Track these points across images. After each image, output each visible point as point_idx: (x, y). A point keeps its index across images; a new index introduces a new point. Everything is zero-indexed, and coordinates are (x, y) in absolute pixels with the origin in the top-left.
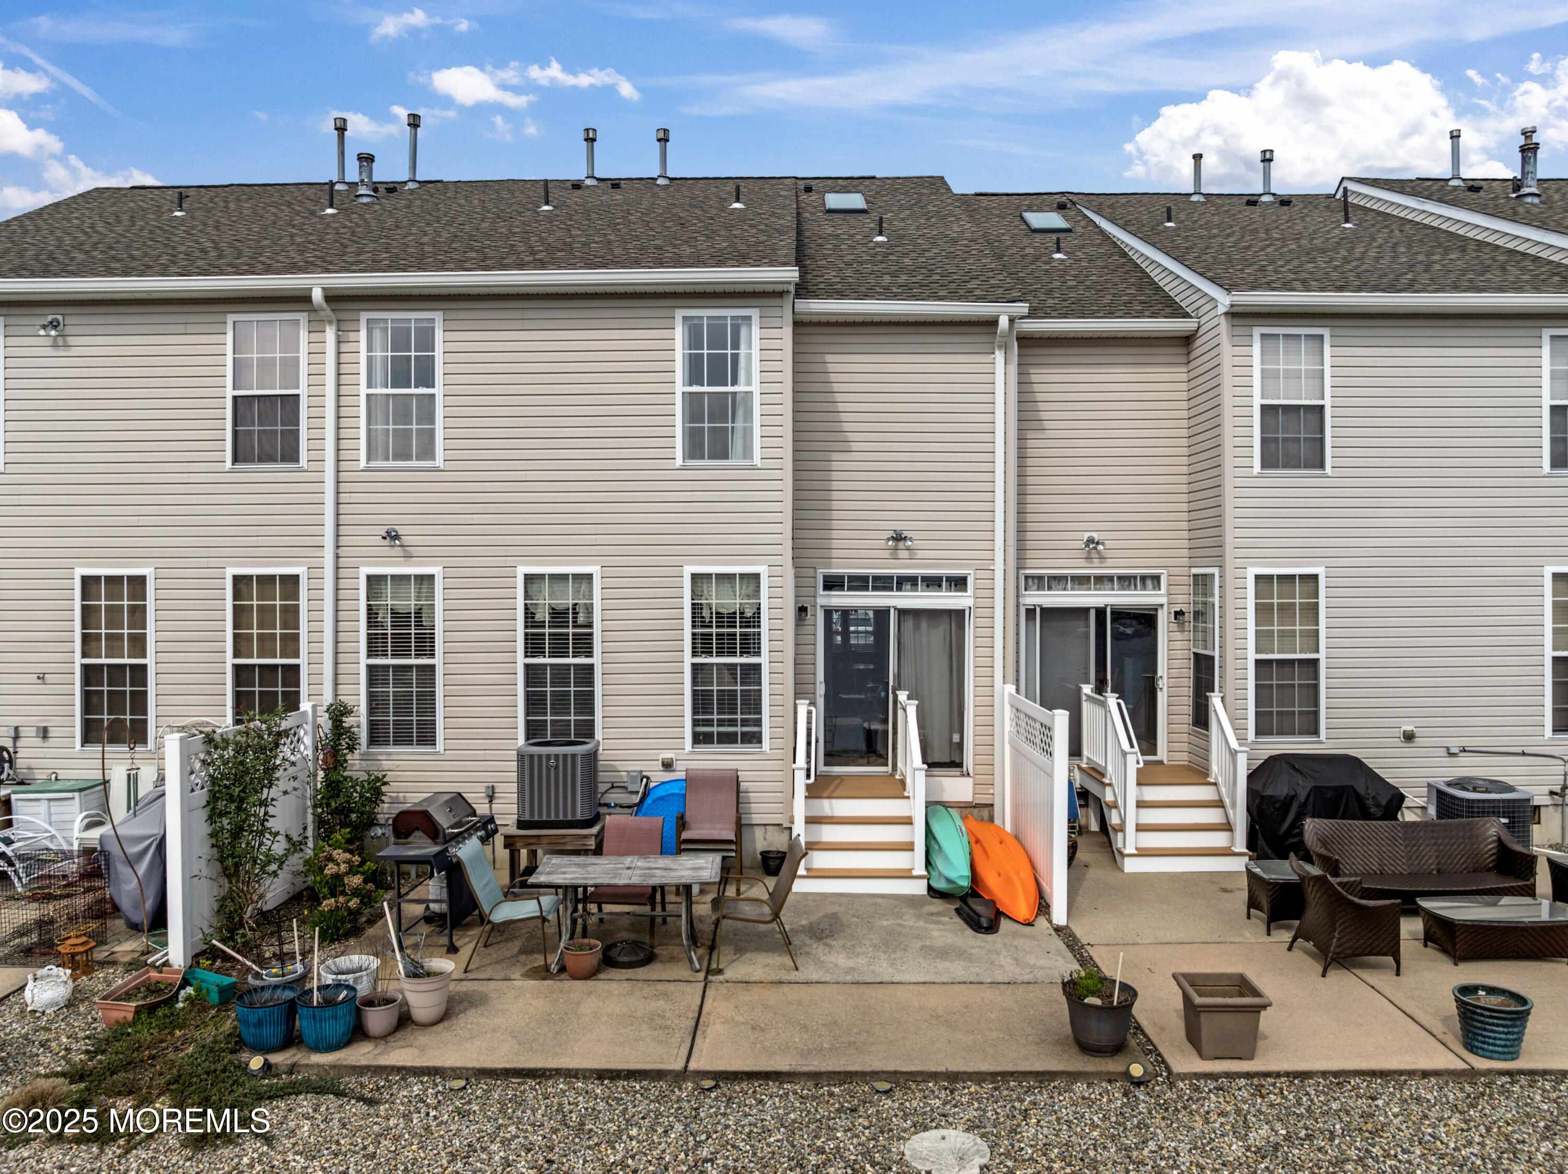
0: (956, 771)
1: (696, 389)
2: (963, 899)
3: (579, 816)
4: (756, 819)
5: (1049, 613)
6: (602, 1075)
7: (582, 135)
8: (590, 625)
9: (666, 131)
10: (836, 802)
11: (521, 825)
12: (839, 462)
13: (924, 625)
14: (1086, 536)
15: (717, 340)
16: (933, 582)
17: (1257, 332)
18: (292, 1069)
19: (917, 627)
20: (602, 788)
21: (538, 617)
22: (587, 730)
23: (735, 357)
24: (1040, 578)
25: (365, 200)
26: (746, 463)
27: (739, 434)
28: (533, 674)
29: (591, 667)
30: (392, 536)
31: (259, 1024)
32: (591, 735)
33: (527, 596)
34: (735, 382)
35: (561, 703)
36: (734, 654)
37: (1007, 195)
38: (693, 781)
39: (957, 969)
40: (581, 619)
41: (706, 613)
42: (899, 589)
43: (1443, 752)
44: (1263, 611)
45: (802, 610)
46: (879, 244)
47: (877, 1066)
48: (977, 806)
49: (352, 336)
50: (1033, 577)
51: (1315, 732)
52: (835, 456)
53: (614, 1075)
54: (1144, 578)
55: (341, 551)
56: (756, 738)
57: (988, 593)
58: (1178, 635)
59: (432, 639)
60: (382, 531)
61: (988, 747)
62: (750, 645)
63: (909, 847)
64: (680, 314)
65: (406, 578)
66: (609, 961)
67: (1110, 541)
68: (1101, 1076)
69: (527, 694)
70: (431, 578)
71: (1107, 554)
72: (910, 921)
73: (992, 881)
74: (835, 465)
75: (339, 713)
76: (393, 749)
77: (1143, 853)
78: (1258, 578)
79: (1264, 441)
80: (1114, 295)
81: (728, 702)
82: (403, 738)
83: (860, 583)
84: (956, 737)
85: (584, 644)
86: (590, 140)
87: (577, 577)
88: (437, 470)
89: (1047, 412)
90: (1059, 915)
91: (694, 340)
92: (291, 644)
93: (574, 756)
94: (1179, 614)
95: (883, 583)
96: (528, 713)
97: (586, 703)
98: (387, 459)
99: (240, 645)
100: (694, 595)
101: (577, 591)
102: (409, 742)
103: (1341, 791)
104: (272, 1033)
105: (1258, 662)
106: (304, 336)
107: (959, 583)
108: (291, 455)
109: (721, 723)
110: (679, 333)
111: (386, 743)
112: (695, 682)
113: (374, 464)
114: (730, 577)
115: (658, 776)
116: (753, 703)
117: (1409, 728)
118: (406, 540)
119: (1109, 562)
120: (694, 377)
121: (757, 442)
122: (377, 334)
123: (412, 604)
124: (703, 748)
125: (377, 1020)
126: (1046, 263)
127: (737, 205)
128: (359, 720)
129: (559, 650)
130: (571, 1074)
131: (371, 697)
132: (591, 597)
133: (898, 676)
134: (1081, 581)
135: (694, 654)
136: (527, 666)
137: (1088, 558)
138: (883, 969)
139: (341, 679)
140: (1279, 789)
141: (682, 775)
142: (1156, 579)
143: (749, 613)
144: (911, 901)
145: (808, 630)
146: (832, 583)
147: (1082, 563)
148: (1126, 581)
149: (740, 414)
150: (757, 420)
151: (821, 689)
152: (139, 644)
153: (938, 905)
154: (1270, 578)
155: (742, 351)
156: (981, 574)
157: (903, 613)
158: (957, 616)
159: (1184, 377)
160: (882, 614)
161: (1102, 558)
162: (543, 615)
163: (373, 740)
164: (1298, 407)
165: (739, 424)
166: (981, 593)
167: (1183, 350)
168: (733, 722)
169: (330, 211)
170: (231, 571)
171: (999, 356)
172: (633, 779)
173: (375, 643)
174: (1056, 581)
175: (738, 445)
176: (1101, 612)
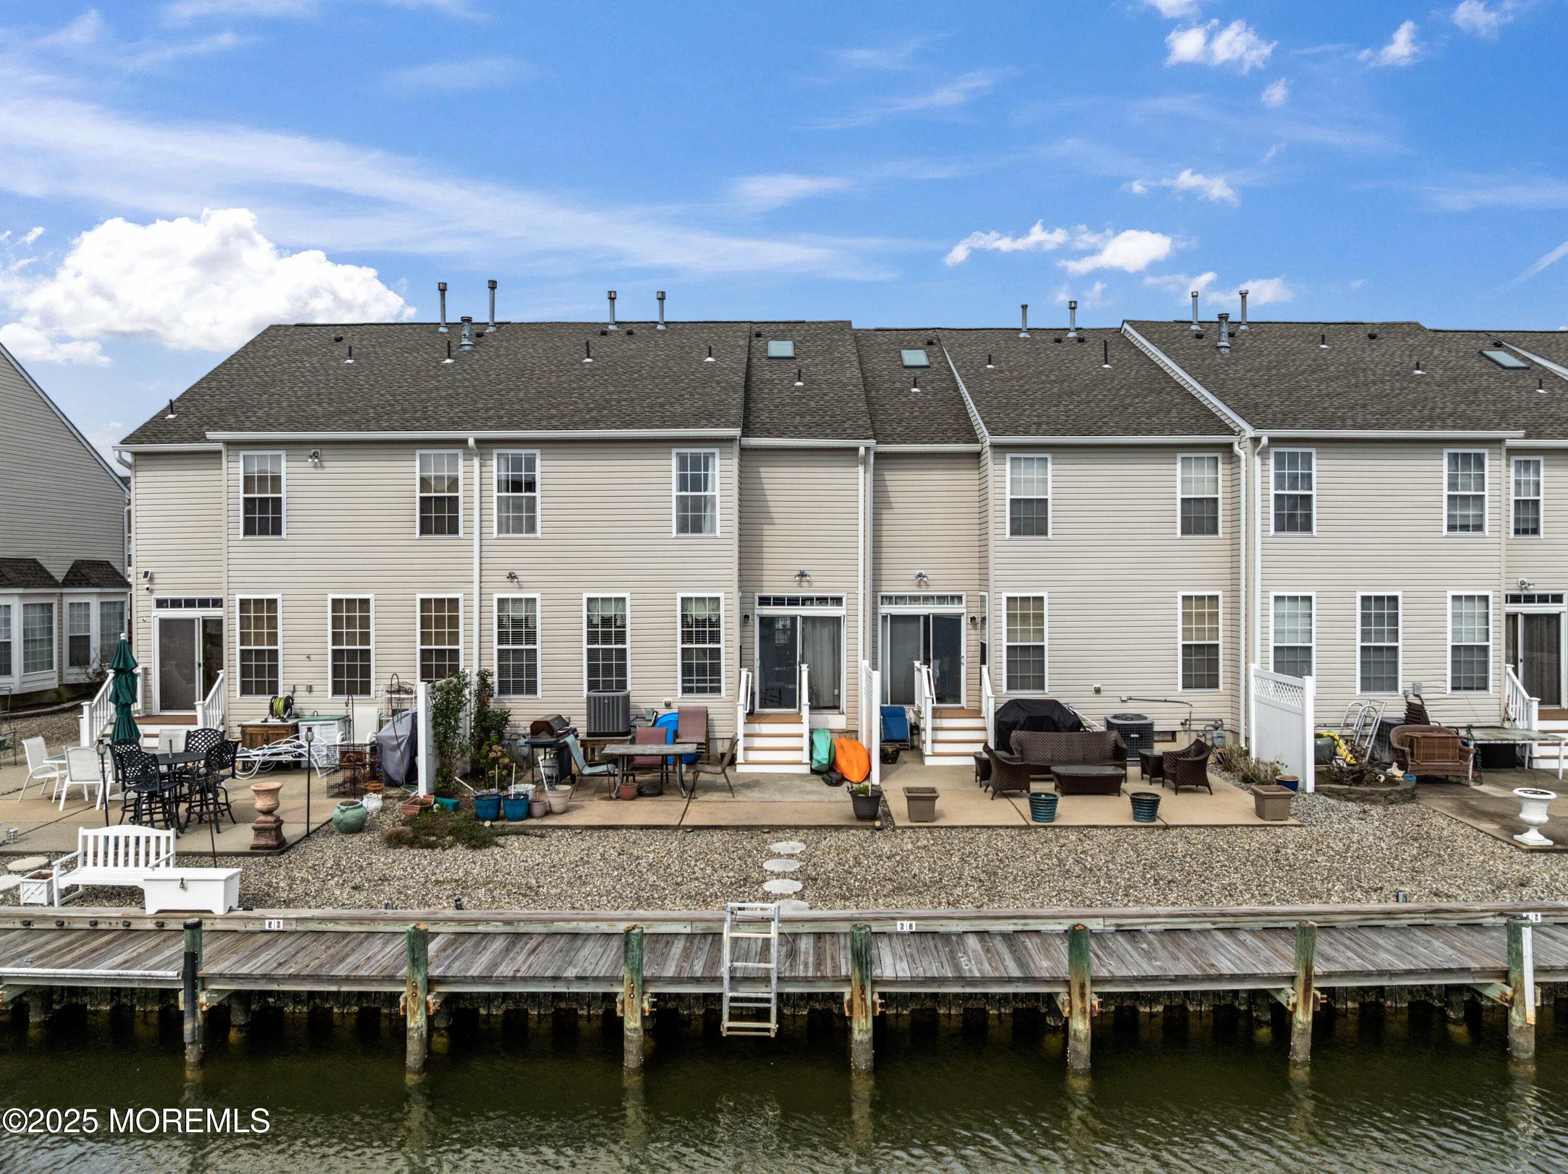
0: (836, 711)
1: (684, 493)
2: (827, 772)
3: (621, 730)
4: (718, 735)
5: (895, 618)
6: (642, 827)
7: (606, 296)
8: (624, 626)
9: (663, 293)
10: (763, 726)
11: (589, 734)
12: (767, 530)
13: (818, 626)
14: (917, 572)
15: (696, 466)
16: (823, 600)
17: (1008, 456)
18: (503, 826)
19: (814, 626)
20: (632, 718)
21: (595, 622)
22: (622, 685)
23: (706, 476)
24: (890, 598)
25: (467, 348)
26: (712, 535)
27: (708, 518)
28: (592, 654)
29: (625, 650)
30: (512, 577)
31: (487, 808)
32: (625, 687)
33: (588, 610)
34: (706, 490)
35: (608, 670)
36: (705, 642)
37: (897, 330)
38: (683, 713)
39: (812, 799)
40: (619, 623)
41: (689, 619)
42: (803, 604)
43: (1118, 700)
44: (1011, 617)
45: (745, 618)
46: (798, 388)
47: (764, 823)
48: (848, 732)
49: (488, 463)
50: (886, 597)
51: (1042, 688)
52: (765, 527)
53: (648, 827)
54: (953, 598)
55: (483, 585)
56: (717, 690)
57: (854, 607)
58: (973, 632)
59: (535, 633)
60: (507, 573)
61: (855, 697)
62: (715, 637)
63: (801, 749)
64: (675, 451)
65: (520, 600)
66: (640, 795)
67: (931, 575)
68: (862, 827)
69: (589, 665)
70: (534, 600)
71: (930, 583)
73: (842, 763)
74: (765, 532)
75: (483, 676)
76: (512, 696)
77: (935, 755)
78: (1009, 599)
79: (1012, 519)
80: (939, 424)
81: (702, 669)
82: (518, 690)
83: (779, 601)
84: (836, 692)
85: (621, 637)
86: (612, 299)
87: (617, 599)
88: (537, 539)
89: (894, 497)
90: (876, 779)
91: (682, 466)
92: (454, 638)
93: (618, 697)
94: (973, 619)
95: (793, 601)
96: (589, 676)
97: (622, 670)
98: (508, 532)
99: (425, 639)
100: (683, 609)
101: (616, 607)
102: (522, 693)
103: (1043, 719)
104: (491, 812)
105: (1009, 648)
106: (461, 462)
107: (838, 601)
108: (454, 530)
109: (698, 681)
110: (674, 462)
111: (509, 693)
112: (683, 659)
113: (502, 535)
114: (703, 599)
115: (663, 711)
116: (716, 670)
117: (1097, 686)
118: (521, 579)
119: (931, 588)
120: (683, 486)
121: (718, 524)
122: (503, 461)
123: (523, 614)
124: (687, 696)
125: (537, 809)
126: (906, 396)
127: (710, 359)
128: (494, 680)
129: (607, 640)
130: (628, 827)
131: (500, 667)
132: (624, 610)
133: (803, 656)
134: (915, 599)
135: (683, 642)
136: (589, 650)
137: (919, 585)
138: (777, 797)
139: (483, 657)
140: (1010, 718)
141: (676, 711)
142: (960, 598)
143: (714, 620)
144: (801, 776)
145: (750, 628)
146: (764, 601)
147: (916, 588)
148: (942, 599)
149: (709, 507)
150: (718, 511)
151: (757, 663)
152: (365, 639)
153: (815, 777)
154: (1015, 598)
155: (710, 472)
156: (851, 596)
157: (805, 619)
158: (837, 621)
159: (977, 477)
160: (793, 619)
161: (927, 585)
162: (597, 620)
163: (501, 692)
164: (1032, 500)
165: (708, 513)
166: (850, 607)
167: (976, 461)
168: (705, 681)
169: (448, 361)
170: (420, 596)
171: (861, 469)
172: (648, 713)
173: (502, 637)
174: (900, 599)
175: (707, 525)
176: (927, 618)
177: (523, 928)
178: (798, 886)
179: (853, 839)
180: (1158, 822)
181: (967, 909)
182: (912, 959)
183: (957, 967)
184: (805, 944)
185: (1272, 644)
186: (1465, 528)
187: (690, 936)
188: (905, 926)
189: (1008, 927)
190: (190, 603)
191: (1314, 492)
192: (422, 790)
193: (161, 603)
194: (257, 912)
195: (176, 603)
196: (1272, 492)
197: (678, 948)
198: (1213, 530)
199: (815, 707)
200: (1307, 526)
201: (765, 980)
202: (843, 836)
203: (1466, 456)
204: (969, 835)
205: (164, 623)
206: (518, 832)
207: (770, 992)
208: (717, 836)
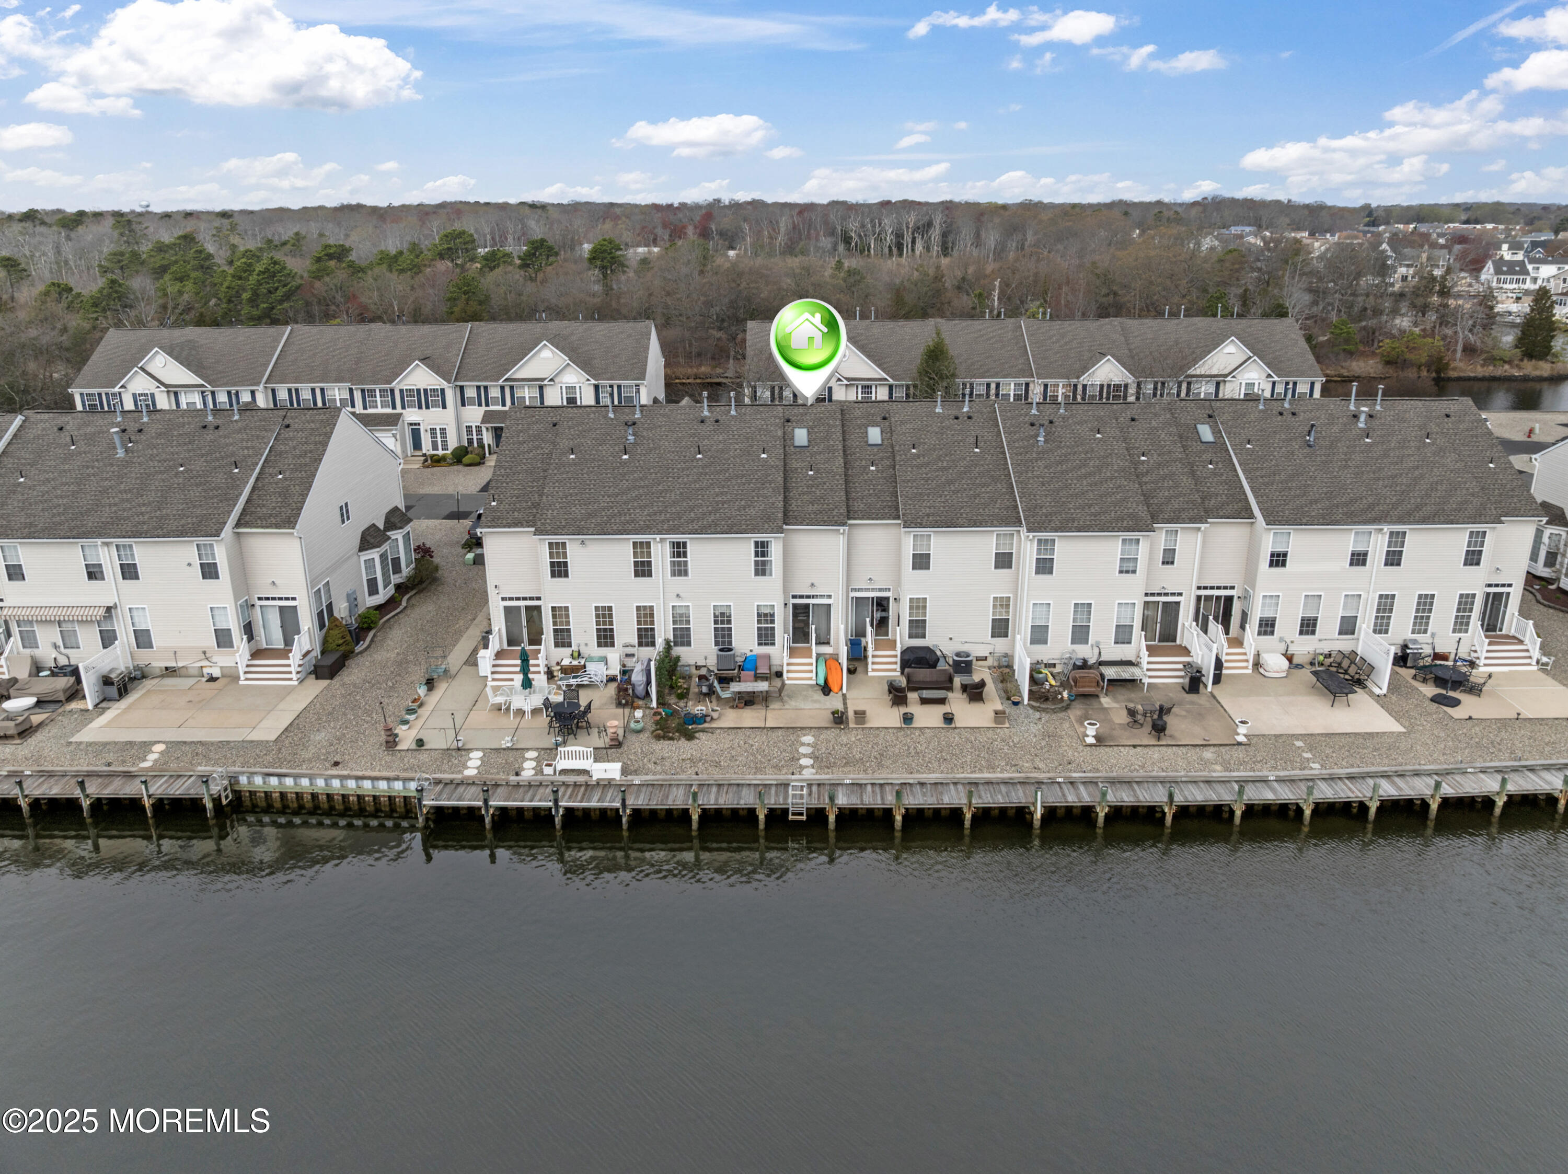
0: (828, 644)
1: (757, 560)
2: (823, 686)
3: (732, 668)
4: (774, 664)
5: (857, 598)
6: (749, 729)
8: (731, 618)
10: (795, 658)
11: (718, 670)
13: (820, 608)
14: (869, 578)
15: (763, 546)
16: (822, 596)
17: (912, 534)
18: (696, 728)
19: (818, 608)
21: (717, 615)
22: (730, 643)
23: (768, 549)
24: (855, 591)
25: (632, 441)
26: (771, 575)
27: (769, 568)
28: (716, 629)
29: (731, 628)
30: (678, 596)
32: (732, 643)
33: (714, 611)
34: (767, 556)
35: (723, 636)
36: (768, 624)
38: (758, 655)
39: (817, 706)
40: (728, 616)
41: (761, 614)
42: (813, 598)
43: (960, 643)
44: (911, 605)
45: (786, 606)
46: (810, 477)
47: (797, 724)
48: (833, 656)
49: (665, 545)
50: (852, 590)
51: (924, 640)
52: (795, 563)
53: (751, 728)
54: (886, 589)
55: (665, 600)
56: (773, 644)
58: (894, 608)
59: (689, 621)
60: (675, 595)
61: (836, 639)
62: (773, 622)
63: (811, 671)
64: (753, 540)
65: (682, 606)
66: (746, 705)
67: (875, 579)
68: (837, 731)
69: (715, 634)
70: (688, 606)
71: (875, 583)
72: (810, 692)
73: (831, 679)
74: (795, 566)
75: (666, 640)
76: (681, 649)
77: (873, 670)
78: (911, 597)
79: (913, 561)
80: (882, 501)
81: (766, 636)
82: (682, 644)
83: (801, 597)
84: (828, 633)
85: (729, 622)
87: (727, 606)
88: (689, 579)
90: (844, 691)
91: (756, 546)
92: (652, 623)
94: (894, 602)
95: (808, 597)
96: (715, 639)
97: (730, 636)
98: (675, 577)
99: (639, 623)
100: (758, 610)
101: (727, 609)
102: (685, 646)
103: (923, 659)
105: (910, 617)
106: (652, 545)
107: (830, 597)
108: (650, 575)
109: (765, 641)
110: (753, 544)
111: (679, 647)
112: (758, 631)
113: (673, 579)
114: (767, 605)
115: (749, 654)
116: (773, 634)
117: (951, 637)
118: (682, 597)
119: (875, 585)
120: (757, 557)
121: (774, 570)
122: (672, 544)
123: (684, 612)
124: (760, 647)
125: (707, 718)
126: (867, 474)
127: (764, 455)
128: (672, 642)
129: (722, 622)
130: (745, 728)
131: (675, 636)
132: (731, 610)
133: (813, 621)
134: (867, 590)
135: (758, 624)
136: (714, 627)
137: (869, 584)
138: (802, 705)
139: (666, 631)
140: (907, 658)
141: (755, 654)
142: (889, 589)
143: (772, 613)
144: (811, 686)
145: (788, 612)
146: (794, 597)
147: (867, 587)
148: (881, 590)
149: (769, 563)
150: (773, 564)
151: (791, 627)
152: (611, 623)
153: (818, 688)
154: (914, 597)
155: (769, 547)
156: (836, 594)
157: (814, 605)
158: (829, 605)
160: (808, 604)
161: (873, 584)
163: (676, 647)
164: (923, 554)
165: (769, 566)
166: (836, 598)
168: (768, 641)
169: (626, 456)
170: (635, 605)
171: (841, 537)
172: (742, 654)
173: (674, 622)
174: (859, 590)
175: (768, 572)
176: (873, 598)
177: (721, 782)
178: (811, 761)
179: (832, 734)
180: (953, 726)
181: (869, 776)
182: (848, 797)
183: (862, 800)
184: (814, 788)
185: (1030, 624)
186: (1127, 572)
187: (777, 785)
188: (848, 782)
189: (882, 782)
190: (518, 599)
191: (1055, 557)
192: (654, 704)
193: (503, 599)
194: (629, 777)
195: (511, 599)
196: (1035, 557)
197: (773, 790)
198: (1010, 567)
199: (819, 643)
200: (1051, 572)
201: (803, 804)
202: (829, 732)
203: (1130, 540)
204: (877, 732)
205: (506, 608)
206: (703, 731)
207: (805, 806)
208: (780, 732)
